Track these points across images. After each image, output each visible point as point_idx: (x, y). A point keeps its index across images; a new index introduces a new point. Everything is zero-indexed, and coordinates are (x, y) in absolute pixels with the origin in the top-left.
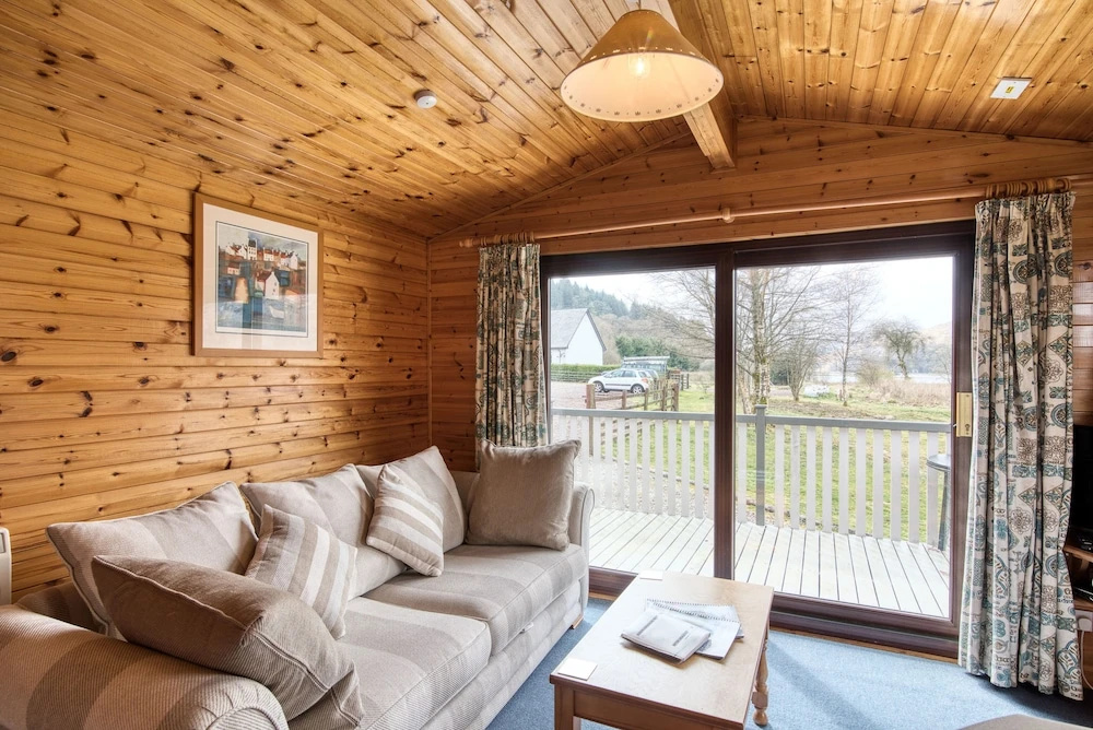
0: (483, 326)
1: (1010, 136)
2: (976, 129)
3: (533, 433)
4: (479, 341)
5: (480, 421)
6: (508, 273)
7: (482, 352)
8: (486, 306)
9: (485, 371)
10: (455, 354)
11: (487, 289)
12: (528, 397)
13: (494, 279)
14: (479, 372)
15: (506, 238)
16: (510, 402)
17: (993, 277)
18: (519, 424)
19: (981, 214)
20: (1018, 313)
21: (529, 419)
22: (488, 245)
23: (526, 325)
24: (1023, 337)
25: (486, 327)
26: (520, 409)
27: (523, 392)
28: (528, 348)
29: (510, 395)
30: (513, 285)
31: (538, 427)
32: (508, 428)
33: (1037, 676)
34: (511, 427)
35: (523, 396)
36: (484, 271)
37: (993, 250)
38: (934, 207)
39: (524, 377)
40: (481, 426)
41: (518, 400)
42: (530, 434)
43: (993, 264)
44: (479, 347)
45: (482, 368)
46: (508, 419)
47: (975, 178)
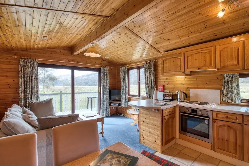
0: (22, 76)
1: (104, 60)
2: (101, 59)
3: (37, 98)
4: (20, 79)
5: (21, 97)
6: (30, 65)
7: (21, 82)
8: (22, 72)
9: (23, 86)
10: (7, 82)
11: (23, 68)
12: (35, 91)
13: (25, 66)
14: (20, 86)
15: (29, 58)
16: (31, 93)
17: (103, 75)
18: (33, 97)
19: (102, 68)
20: (105, 79)
21: (36, 96)
22: (23, 58)
23: (35, 77)
24: (106, 81)
25: (23, 76)
26: (34, 94)
27: (34, 90)
28: (36, 81)
29: (31, 91)
30: (32, 68)
31: (38, 97)
32: (30, 98)
33: (107, 115)
34: (31, 98)
35: (34, 91)
36: (22, 64)
37: (103, 72)
38: (97, 66)
39: (34, 87)
40: (21, 98)
41: (33, 92)
42: (36, 99)
43: (103, 73)
44: (20, 81)
45: (21, 85)
46: (30, 96)
47: (101, 64)
